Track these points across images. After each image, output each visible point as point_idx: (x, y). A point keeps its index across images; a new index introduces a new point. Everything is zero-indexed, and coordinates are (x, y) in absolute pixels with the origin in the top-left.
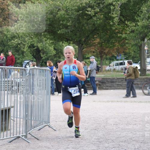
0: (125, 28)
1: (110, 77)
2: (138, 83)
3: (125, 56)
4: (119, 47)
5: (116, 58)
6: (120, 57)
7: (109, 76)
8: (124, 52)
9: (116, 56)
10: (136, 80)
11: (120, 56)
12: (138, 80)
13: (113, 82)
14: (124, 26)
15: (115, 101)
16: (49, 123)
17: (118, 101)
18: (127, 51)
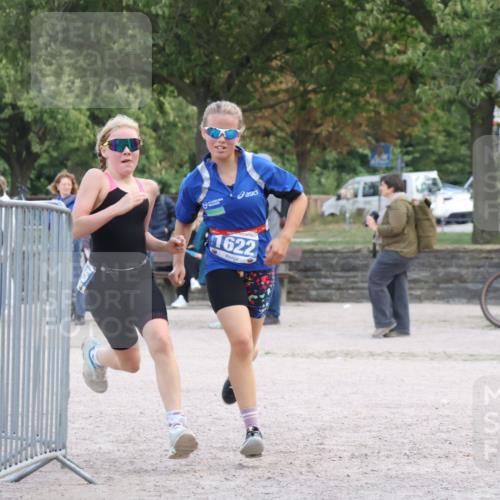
0: (409, 29)
1: (339, 247)
2: (464, 272)
3: (407, 153)
4: (383, 113)
5: (364, 161)
6: (385, 156)
7: (336, 243)
8: (402, 136)
9: (367, 152)
10: (454, 261)
11: (387, 151)
12: (461, 261)
13: (354, 269)
14: (403, 20)
15: (359, 354)
16: (64, 447)
17: (372, 354)
18: (417, 131)
